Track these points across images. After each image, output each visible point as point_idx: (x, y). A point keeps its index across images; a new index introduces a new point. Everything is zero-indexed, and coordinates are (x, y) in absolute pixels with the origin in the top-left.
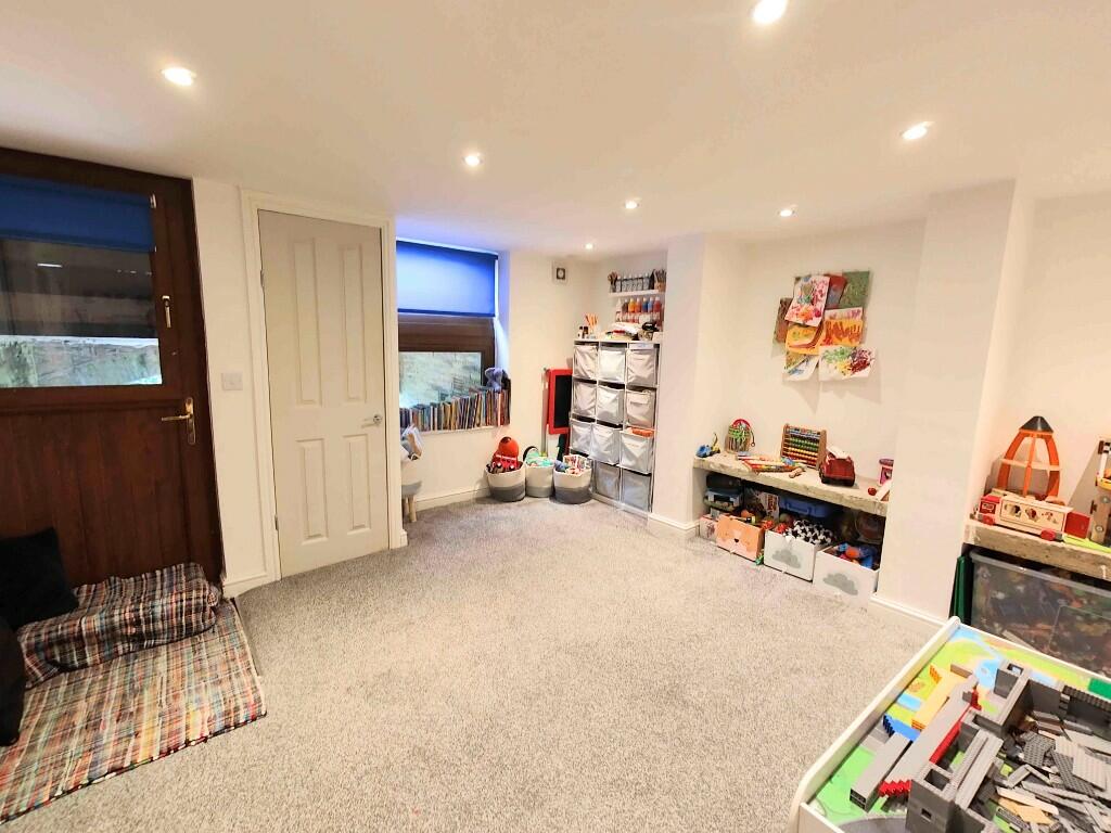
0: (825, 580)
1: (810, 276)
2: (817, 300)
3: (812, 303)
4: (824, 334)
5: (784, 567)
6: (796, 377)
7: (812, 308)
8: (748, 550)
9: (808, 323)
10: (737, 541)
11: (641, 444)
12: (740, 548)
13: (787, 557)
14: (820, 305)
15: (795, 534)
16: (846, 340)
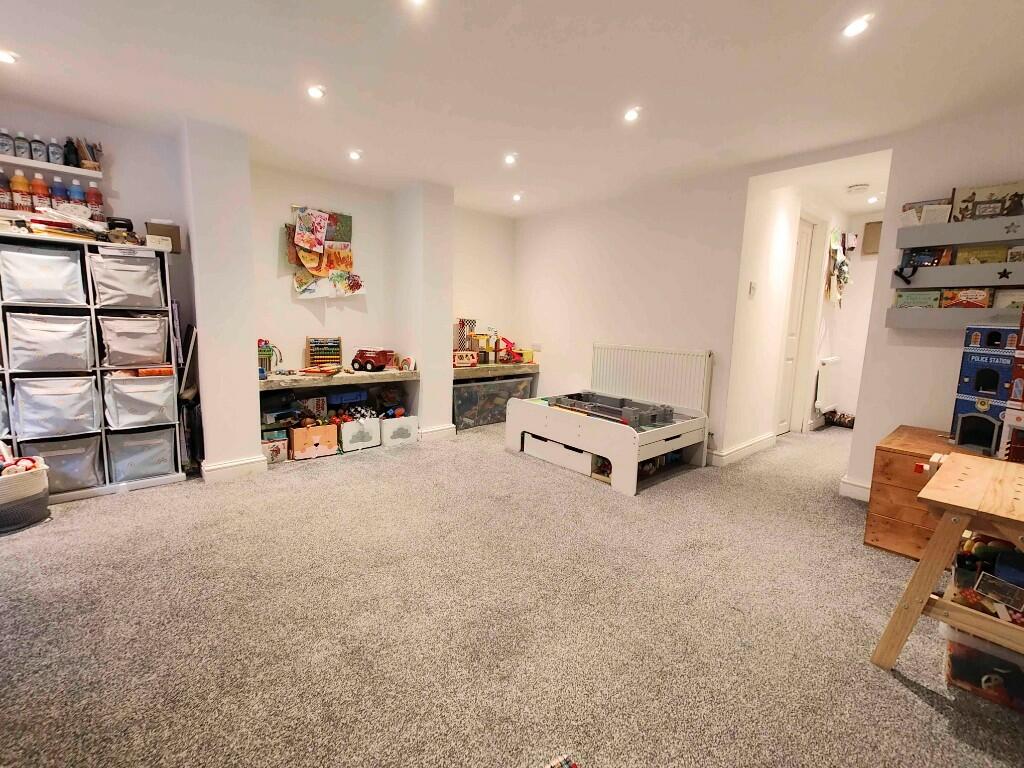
0: (392, 438)
1: (306, 208)
2: (317, 231)
3: (313, 232)
4: (325, 260)
5: (360, 445)
6: (306, 295)
7: (313, 237)
8: (330, 447)
9: (314, 249)
10: (317, 445)
11: (161, 387)
12: (322, 450)
13: (362, 436)
14: (321, 235)
15: (363, 416)
16: (343, 266)
